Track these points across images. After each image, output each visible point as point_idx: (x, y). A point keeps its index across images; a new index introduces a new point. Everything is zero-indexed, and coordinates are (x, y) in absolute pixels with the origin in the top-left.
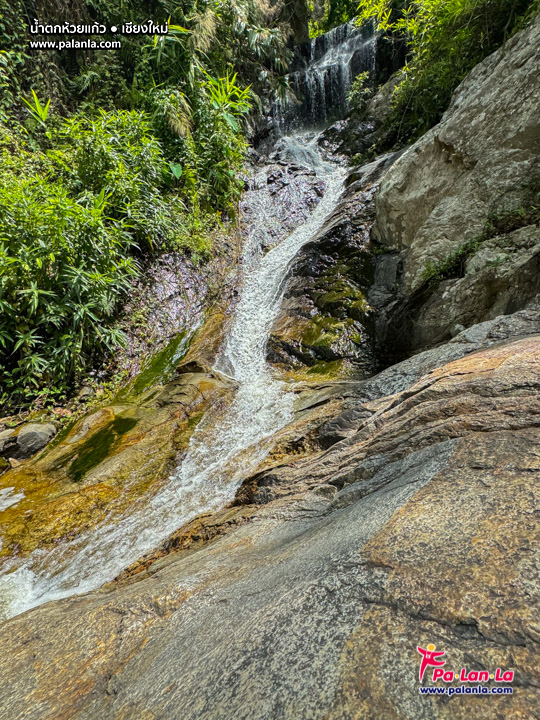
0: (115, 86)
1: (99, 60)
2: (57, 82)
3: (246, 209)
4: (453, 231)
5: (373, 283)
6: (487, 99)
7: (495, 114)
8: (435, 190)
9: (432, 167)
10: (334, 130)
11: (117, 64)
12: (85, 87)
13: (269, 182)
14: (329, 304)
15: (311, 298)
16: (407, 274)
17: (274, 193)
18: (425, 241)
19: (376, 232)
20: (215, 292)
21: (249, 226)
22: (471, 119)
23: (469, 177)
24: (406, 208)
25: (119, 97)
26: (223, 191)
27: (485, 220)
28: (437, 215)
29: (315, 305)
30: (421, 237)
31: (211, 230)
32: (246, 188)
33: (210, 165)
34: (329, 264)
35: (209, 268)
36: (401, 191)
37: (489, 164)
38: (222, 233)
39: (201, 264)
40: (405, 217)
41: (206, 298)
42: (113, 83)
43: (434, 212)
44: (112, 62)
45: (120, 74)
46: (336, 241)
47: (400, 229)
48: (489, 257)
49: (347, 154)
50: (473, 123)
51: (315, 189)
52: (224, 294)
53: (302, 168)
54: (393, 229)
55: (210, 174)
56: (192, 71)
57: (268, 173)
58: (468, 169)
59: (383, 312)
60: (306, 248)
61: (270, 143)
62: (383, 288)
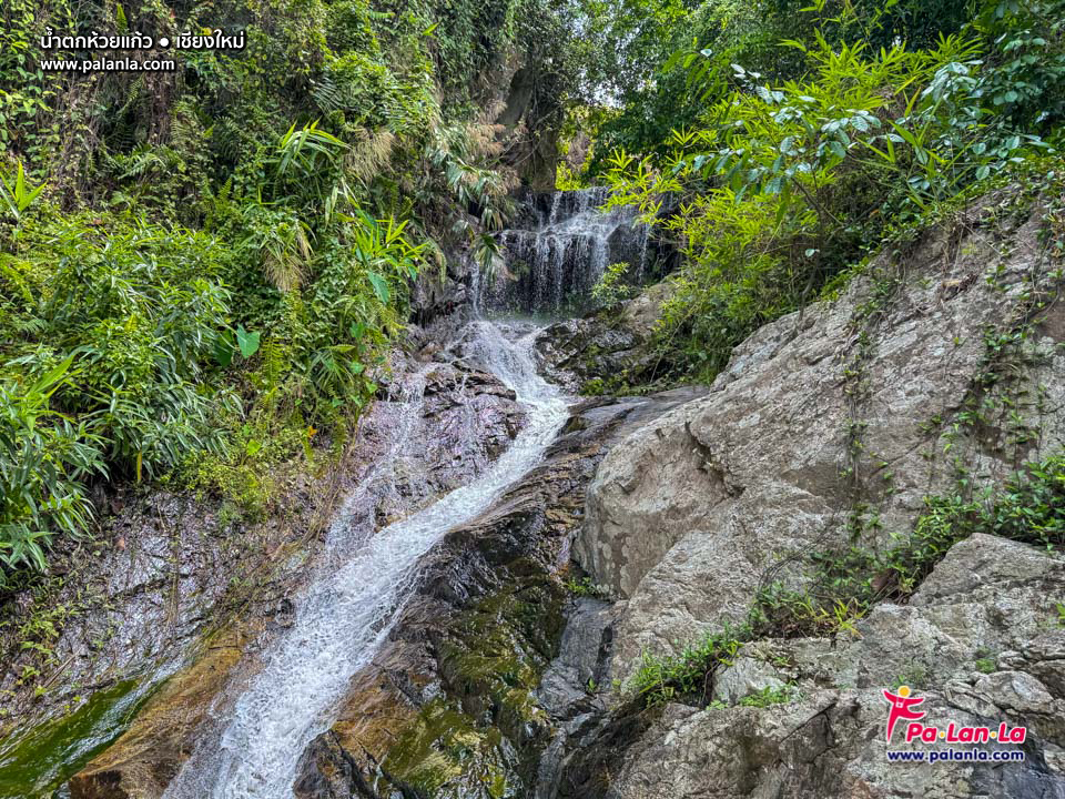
0: (190, 185)
1: (175, 142)
2: (83, 154)
3: (369, 433)
4: (700, 600)
5: (556, 655)
6: (764, 393)
7: (773, 421)
8: (678, 511)
9: (678, 470)
10: (564, 330)
11: (206, 153)
12: (132, 172)
13: (428, 393)
14: (464, 680)
15: (434, 654)
16: (617, 659)
17: (432, 415)
18: (653, 603)
19: (580, 548)
20: (243, 595)
21: (365, 467)
22: (740, 416)
23: (731, 509)
24: (631, 525)
25: (189, 201)
26: (332, 393)
27: (751, 600)
28: (678, 559)
29: (440, 673)
30: (647, 591)
31: (284, 460)
32: (381, 395)
33: (320, 344)
34: (488, 586)
35: (250, 539)
36: (627, 491)
37: (763, 500)
38: (305, 473)
39: (236, 526)
40: (629, 540)
41: (219, 602)
42: (186, 179)
43: (673, 551)
44: (198, 151)
45: (203, 169)
46: (509, 543)
47: (620, 560)
48: (754, 679)
49: (580, 373)
50: (742, 424)
51: (507, 423)
52: (260, 602)
53: (494, 382)
54: (608, 556)
55: (317, 360)
56: (334, 198)
57: (429, 378)
58: (731, 495)
59: (560, 732)
60: (455, 539)
61: (453, 325)
62: (572, 674)
